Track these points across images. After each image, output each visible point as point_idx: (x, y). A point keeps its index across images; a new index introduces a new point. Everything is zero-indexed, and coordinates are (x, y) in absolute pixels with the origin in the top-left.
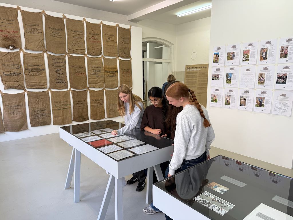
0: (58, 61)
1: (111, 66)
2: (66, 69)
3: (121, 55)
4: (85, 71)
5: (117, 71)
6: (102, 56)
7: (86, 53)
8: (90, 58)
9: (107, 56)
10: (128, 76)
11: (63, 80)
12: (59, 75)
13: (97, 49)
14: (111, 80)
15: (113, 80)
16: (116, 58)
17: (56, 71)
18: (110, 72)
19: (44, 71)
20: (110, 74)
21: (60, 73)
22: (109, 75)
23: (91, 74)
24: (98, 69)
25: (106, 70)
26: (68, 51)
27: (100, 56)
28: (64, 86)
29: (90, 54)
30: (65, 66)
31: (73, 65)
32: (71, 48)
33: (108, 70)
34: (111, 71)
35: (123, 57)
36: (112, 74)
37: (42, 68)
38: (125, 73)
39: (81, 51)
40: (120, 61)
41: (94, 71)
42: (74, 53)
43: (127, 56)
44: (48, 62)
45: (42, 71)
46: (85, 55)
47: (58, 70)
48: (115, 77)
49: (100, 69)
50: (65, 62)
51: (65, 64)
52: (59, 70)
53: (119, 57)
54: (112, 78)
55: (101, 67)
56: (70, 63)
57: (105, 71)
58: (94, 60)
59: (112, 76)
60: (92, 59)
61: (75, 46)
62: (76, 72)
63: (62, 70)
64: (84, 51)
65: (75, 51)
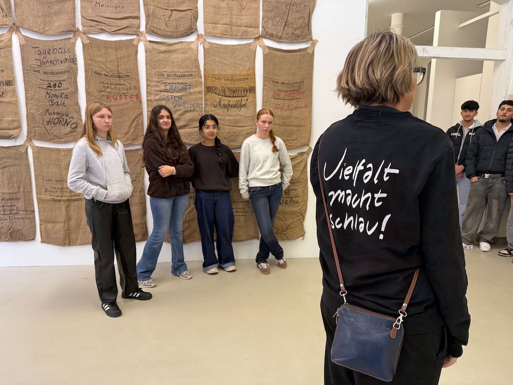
0: (51, 57)
1: (230, 72)
2: (75, 82)
3: (270, 31)
4: (137, 88)
5: (253, 90)
6: (199, 36)
7: (143, 28)
8: (155, 46)
9: (215, 36)
10: (296, 108)
11: (67, 115)
12: (55, 100)
13: (182, 14)
14: (228, 118)
15: (237, 121)
16: (252, 41)
17: (45, 86)
18: (224, 91)
19: (10, 88)
20: (225, 101)
21: (58, 93)
22: (222, 103)
23: (157, 97)
24: (180, 81)
25: (210, 84)
26: (83, 25)
27: (192, 38)
28: (71, 132)
29: (155, 30)
30: (74, 73)
31: (97, 69)
32: (91, 14)
33: (217, 84)
34: (229, 89)
35: (279, 39)
36: (233, 101)
37: (5, 79)
38: (282, 94)
39: (126, 23)
40: (267, 51)
41: (168, 88)
42: (103, 31)
43: (297, 32)
44: (23, 60)
45: (5, 87)
46: (138, 35)
47: (52, 85)
48: (243, 109)
49: (188, 80)
50: (74, 61)
51: (72, 65)
52: (55, 85)
53: (265, 37)
54: (233, 111)
55: (191, 75)
56: (90, 62)
57: (209, 89)
58: (169, 51)
59: (234, 106)
60: (163, 48)
61: (104, 8)
62: (108, 90)
63: (64, 85)
64: (135, 21)
65: (104, 25)
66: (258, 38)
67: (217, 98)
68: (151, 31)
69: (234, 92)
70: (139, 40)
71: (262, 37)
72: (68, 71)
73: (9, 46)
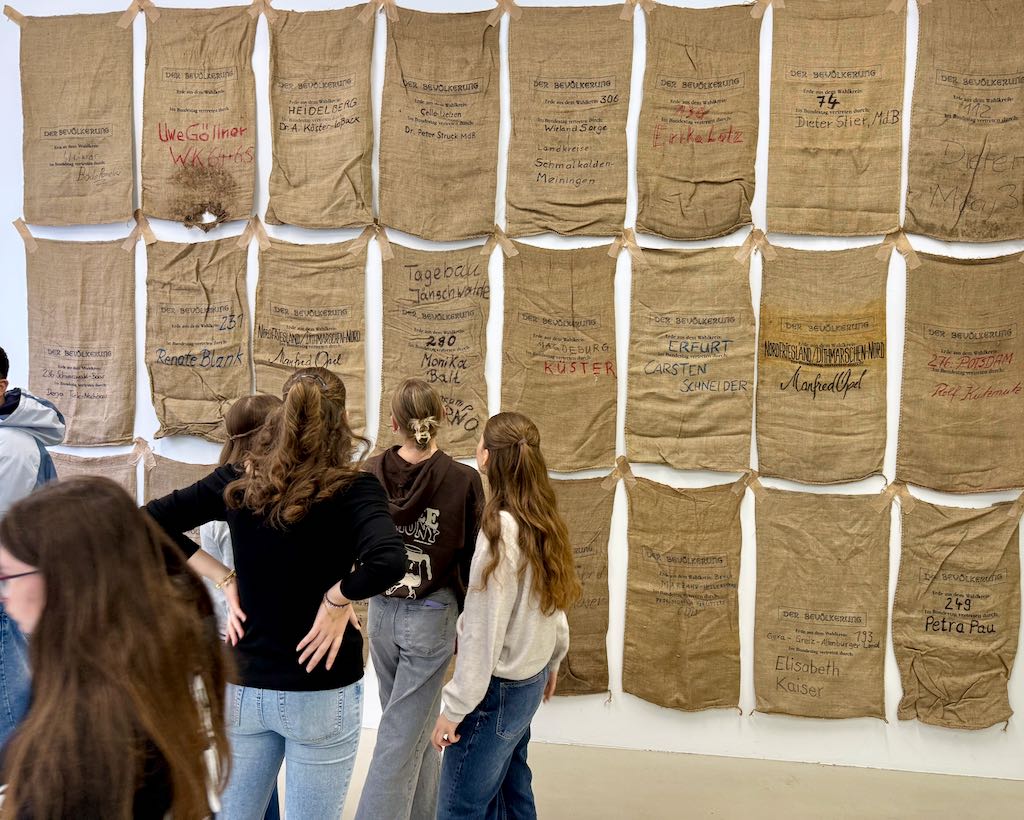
0: (440, 284)
1: (822, 311)
2: (483, 335)
3: (925, 219)
4: (610, 348)
5: (878, 350)
6: (755, 235)
7: (630, 223)
8: (654, 258)
9: (791, 233)
10: (989, 393)
11: (460, 402)
12: (440, 370)
13: (719, 189)
14: (813, 413)
15: (837, 421)
16: (879, 241)
17: (423, 343)
18: (806, 352)
19: (355, 345)
20: (809, 374)
21: (446, 357)
22: (802, 379)
23: (651, 368)
24: (706, 331)
25: (773, 337)
26: (509, 220)
27: (738, 239)
28: (464, 438)
29: (658, 226)
30: (481, 315)
31: (531, 309)
32: (527, 198)
33: (792, 337)
34: (820, 349)
35: (949, 235)
36: (828, 374)
37: (347, 328)
38: (954, 361)
39: (596, 212)
40: (917, 263)
41: (676, 346)
42: (547, 230)
43: (995, 219)
44: (385, 291)
45: (346, 345)
46: (619, 237)
47: (436, 341)
48: (851, 393)
49: (721, 331)
50: (484, 291)
51: (480, 300)
52: (442, 341)
53: (913, 232)
54: (829, 399)
55: (731, 320)
56: (515, 294)
57: (769, 349)
58: (684, 270)
59: (831, 386)
60: (671, 263)
61: (553, 184)
62: (550, 351)
63: (460, 341)
64: (614, 209)
65: (551, 218)
66: (895, 235)
67: (790, 368)
68: (647, 228)
69: (832, 355)
70: (620, 248)
71: (905, 230)
72: (471, 313)
73: (361, 263)
